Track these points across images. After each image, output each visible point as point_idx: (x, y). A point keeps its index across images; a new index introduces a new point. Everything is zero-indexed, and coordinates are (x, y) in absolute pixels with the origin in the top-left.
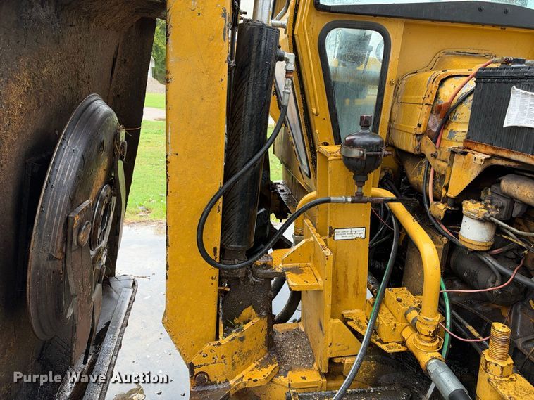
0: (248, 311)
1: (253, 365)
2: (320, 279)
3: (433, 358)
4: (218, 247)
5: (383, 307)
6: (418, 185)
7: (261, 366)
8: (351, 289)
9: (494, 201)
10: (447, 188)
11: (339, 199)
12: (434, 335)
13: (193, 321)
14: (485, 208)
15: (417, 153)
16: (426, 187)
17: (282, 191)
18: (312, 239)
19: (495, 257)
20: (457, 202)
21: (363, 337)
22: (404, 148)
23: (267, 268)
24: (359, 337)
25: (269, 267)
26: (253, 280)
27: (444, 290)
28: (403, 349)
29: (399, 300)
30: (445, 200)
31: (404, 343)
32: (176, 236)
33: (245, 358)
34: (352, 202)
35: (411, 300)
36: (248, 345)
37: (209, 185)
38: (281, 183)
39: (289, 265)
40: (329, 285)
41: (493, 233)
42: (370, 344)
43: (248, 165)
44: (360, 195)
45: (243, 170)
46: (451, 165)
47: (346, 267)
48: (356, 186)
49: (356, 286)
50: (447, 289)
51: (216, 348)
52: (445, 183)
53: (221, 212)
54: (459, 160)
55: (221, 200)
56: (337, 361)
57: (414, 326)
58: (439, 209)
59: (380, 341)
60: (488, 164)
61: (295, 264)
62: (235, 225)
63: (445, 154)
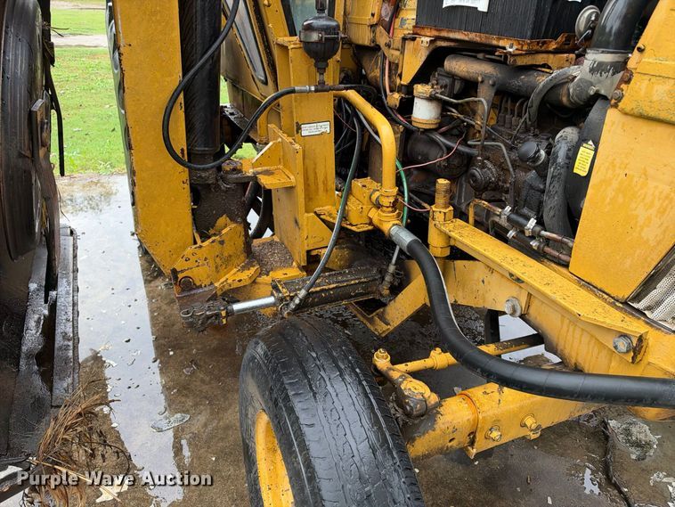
0: (223, 220)
1: (235, 270)
2: (292, 177)
3: (394, 225)
4: (185, 148)
5: (351, 197)
6: (376, 80)
7: (244, 268)
8: (321, 186)
9: (440, 81)
10: (400, 76)
11: (303, 88)
12: (394, 205)
13: (169, 229)
14: (432, 87)
15: (372, 45)
16: (383, 80)
17: (232, 114)
18: (280, 140)
19: (443, 134)
20: (409, 89)
21: (334, 224)
22: (360, 42)
23: (237, 173)
24: (330, 226)
25: (240, 171)
26: (224, 186)
27: (401, 169)
28: (370, 228)
29: (364, 186)
30: (400, 89)
31: (371, 223)
32: (139, 138)
33: (227, 262)
34: (316, 91)
35: (375, 185)
36: (228, 249)
37: (168, 79)
38: (228, 106)
39: (259, 169)
40: (302, 180)
41: (439, 111)
42: (342, 229)
43: (206, 56)
44: (322, 83)
45: (202, 61)
46: (402, 53)
47: (315, 164)
48: (318, 74)
49: (325, 184)
50: (403, 166)
51: (197, 251)
52: (399, 72)
53: (183, 109)
54: (409, 45)
55: (182, 96)
56: (314, 253)
57: (378, 206)
58: (394, 99)
59: (351, 224)
60: (432, 47)
61: (266, 168)
62: (198, 126)
63: (397, 42)
